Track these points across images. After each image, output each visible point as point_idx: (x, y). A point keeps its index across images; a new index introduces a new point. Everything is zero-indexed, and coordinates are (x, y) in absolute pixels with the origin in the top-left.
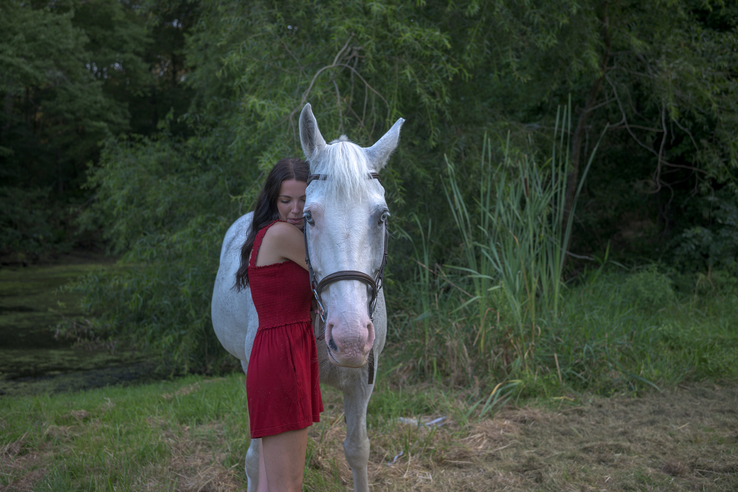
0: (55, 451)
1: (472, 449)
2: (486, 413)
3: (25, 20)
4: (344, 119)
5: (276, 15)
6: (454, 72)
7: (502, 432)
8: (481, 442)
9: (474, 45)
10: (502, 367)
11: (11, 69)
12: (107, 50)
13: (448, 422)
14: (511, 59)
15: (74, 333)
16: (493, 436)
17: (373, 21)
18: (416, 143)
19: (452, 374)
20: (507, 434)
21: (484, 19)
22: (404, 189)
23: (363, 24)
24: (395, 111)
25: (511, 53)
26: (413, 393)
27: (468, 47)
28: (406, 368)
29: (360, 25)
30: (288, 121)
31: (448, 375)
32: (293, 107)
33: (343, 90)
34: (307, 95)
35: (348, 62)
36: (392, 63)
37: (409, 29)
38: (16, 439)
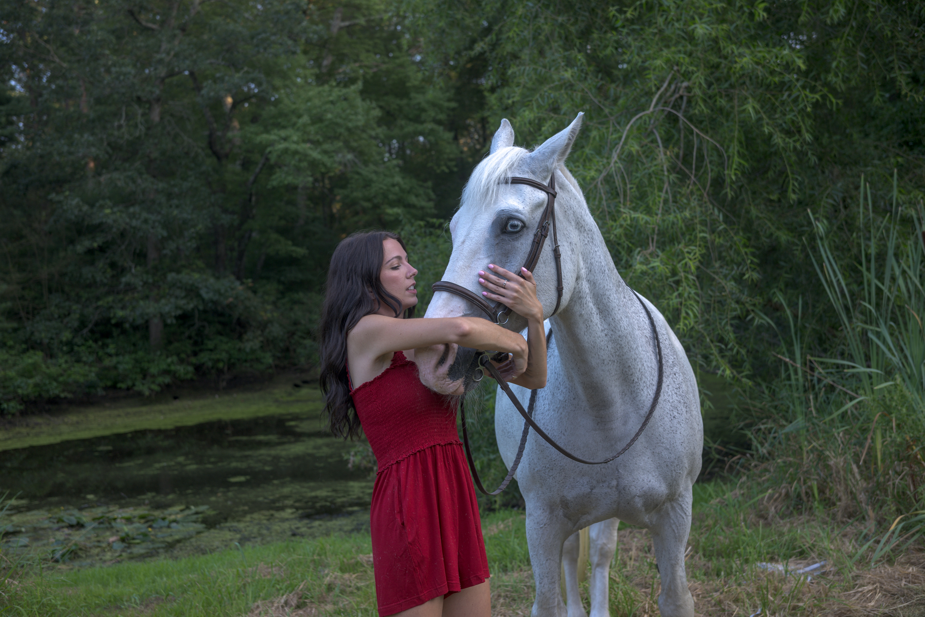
0: (335, 603)
1: (858, 607)
2: (882, 557)
3: (309, 100)
4: (668, 177)
5: (576, 56)
6: (814, 100)
7: (903, 582)
8: (873, 596)
9: (843, 61)
10: (908, 492)
11: (297, 157)
12: (403, 122)
13: (828, 569)
14: (898, 72)
15: (370, 462)
16: (889, 587)
17: (700, 48)
18: (774, 197)
19: (838, 503)
20: (910, 585)
21: (854, 24)
22: (755, 260)
23: (685, 53)
24: (736, 159)
25: (896, 64)
26: (785, 529)
27: (834, 64)
28: (777, 495)
29: (682, 55)
30: (596, 187)
31: (834, 504)
32: (601, 168)
33: (667, 141)
34: (618, 151)
35: (672, 103)
36: (730, 99)
37: (747, 51)
38: (293, 589)
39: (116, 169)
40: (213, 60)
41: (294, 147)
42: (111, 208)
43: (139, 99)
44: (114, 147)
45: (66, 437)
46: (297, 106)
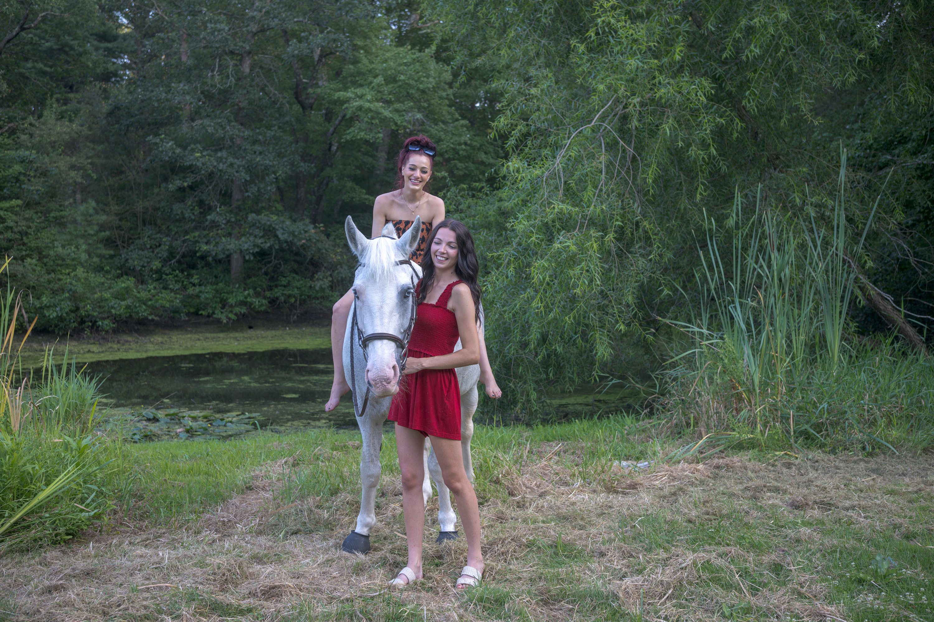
7: (687, 473)
11: (370, 114)
14: (802, 101)
16: (674, 474)
20: (690, 474)
24: (653, 166)
25: (802, 94)
34: (562, 155)
39: (208, 116)
40: (301, 19)
41: (367, 105)
42: (201, 152)
43: (232, 53)
44: (208, 96)
45: (150, 354)
46: (374, 66)
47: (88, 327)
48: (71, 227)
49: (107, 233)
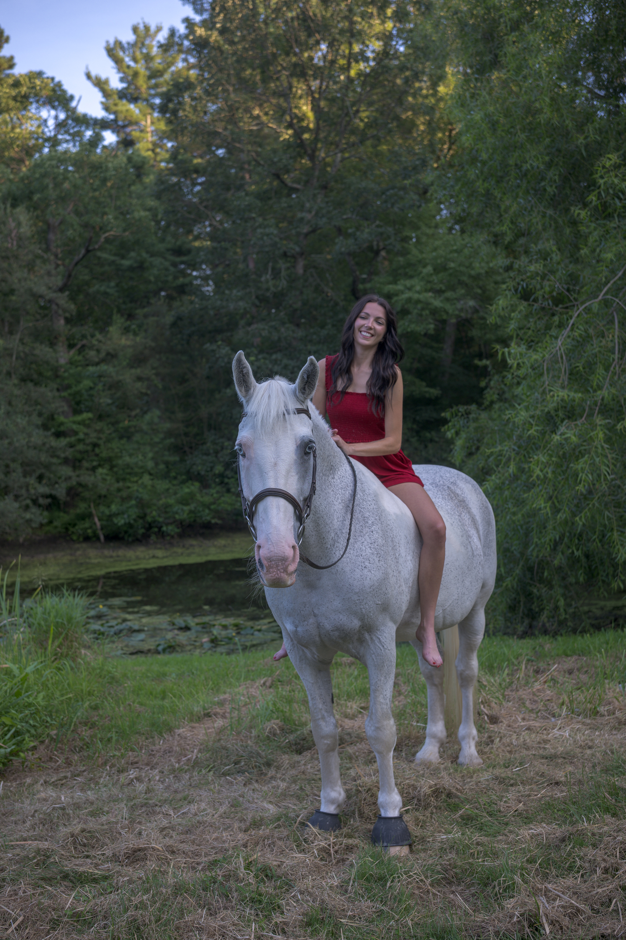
34: (565, 335)
39: (263, 320)
40: (349, 215)
41: (416, 296)
42: (256, 356)
43: (285, 255)
44: (262, 299)
45: (210, 558)
46: (424, 255)
47: (155, 533)
48: (137, 437)
49: (172, 440)
